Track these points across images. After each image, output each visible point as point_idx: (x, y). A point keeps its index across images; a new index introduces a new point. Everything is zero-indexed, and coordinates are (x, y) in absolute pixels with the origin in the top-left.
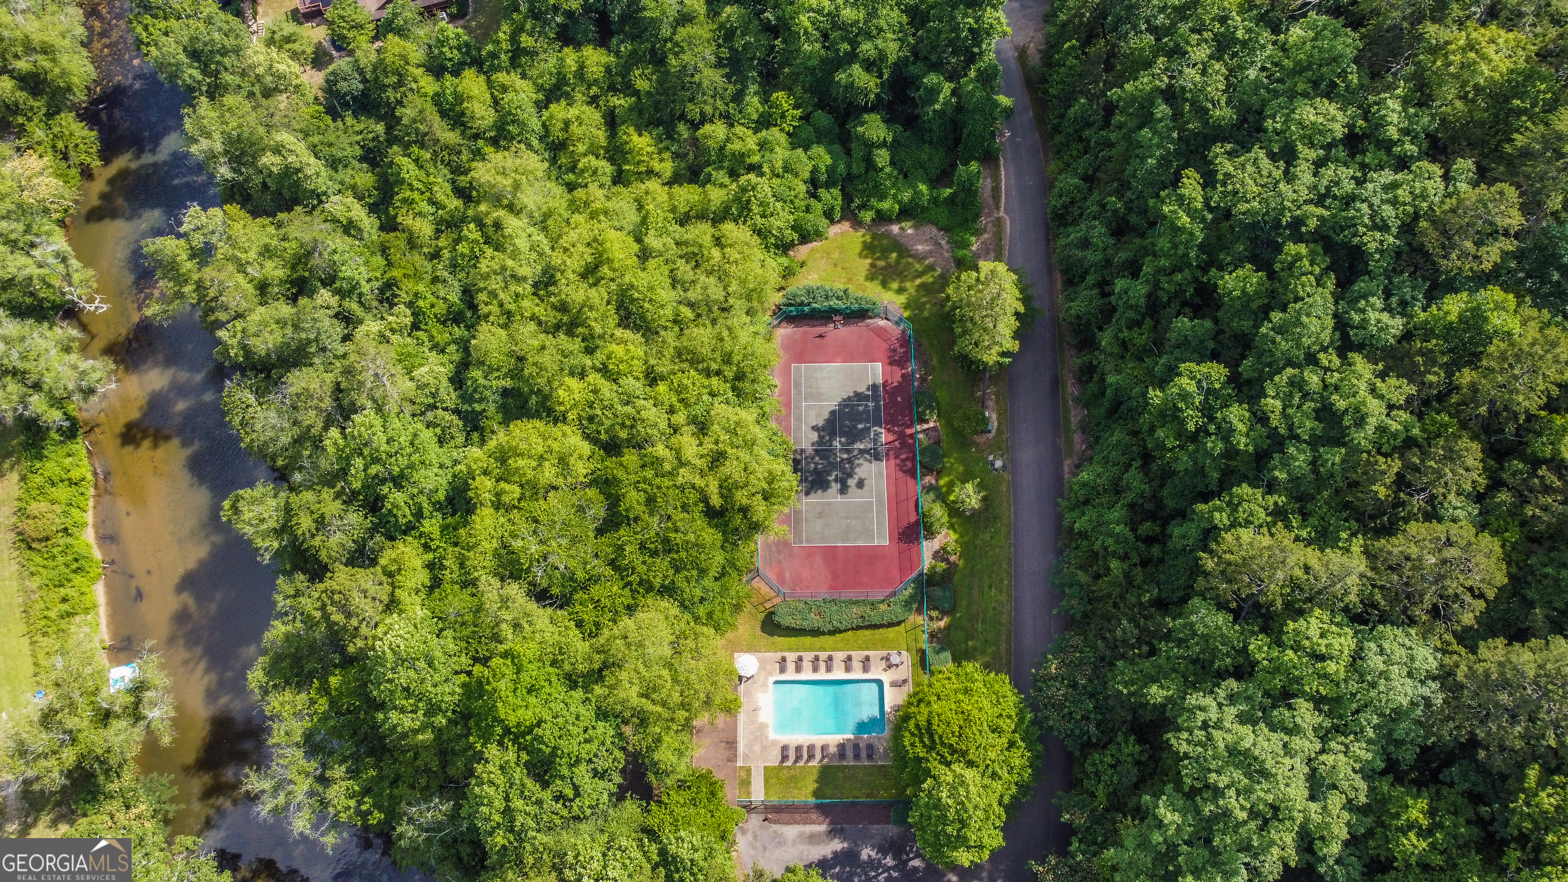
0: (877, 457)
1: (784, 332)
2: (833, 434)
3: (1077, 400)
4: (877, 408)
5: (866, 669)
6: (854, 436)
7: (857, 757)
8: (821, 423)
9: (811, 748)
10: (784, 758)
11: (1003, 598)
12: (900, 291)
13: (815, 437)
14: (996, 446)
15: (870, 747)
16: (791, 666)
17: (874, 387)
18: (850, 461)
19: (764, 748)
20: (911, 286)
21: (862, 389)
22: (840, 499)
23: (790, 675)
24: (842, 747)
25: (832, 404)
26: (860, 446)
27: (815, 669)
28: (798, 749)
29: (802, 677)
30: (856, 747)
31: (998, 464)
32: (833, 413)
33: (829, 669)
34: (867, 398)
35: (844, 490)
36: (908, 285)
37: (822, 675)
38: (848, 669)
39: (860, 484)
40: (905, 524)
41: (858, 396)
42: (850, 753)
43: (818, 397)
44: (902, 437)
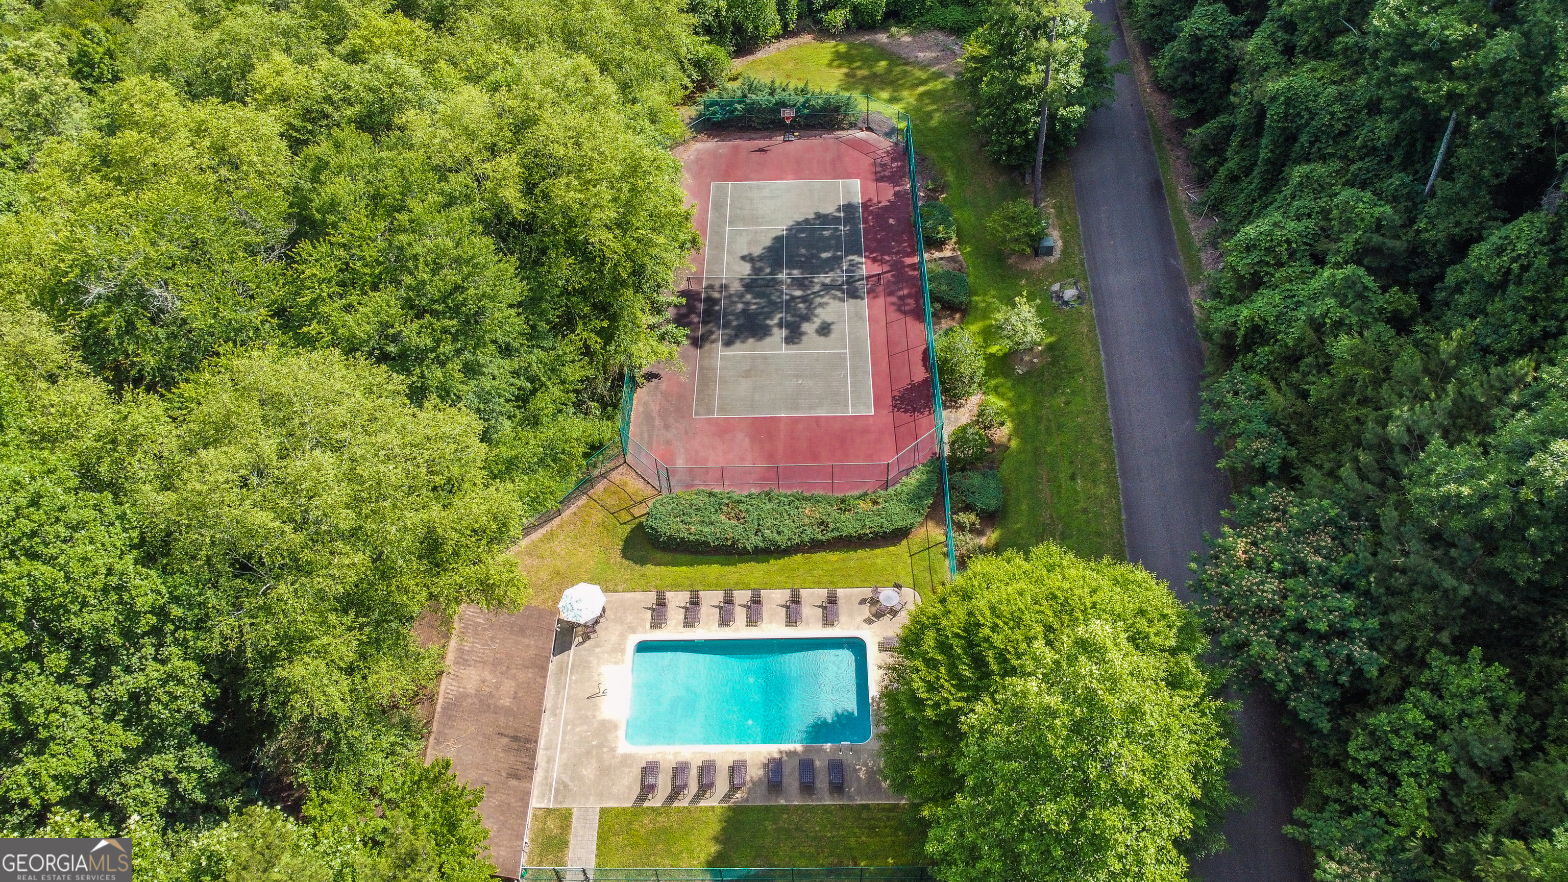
0: (853, 294)
2: (777, 265)
4: (854, 232)
5: (828, 619)
6: (813, 266)
7: (807, 788)
8: (757, 251)
9: (707, 769)
10: (647, 790)
13: (746, 269)
14: (1063, 273)
15: (837, 768)
16: (675, 615)
17: (849, 208)
18: (804, 299)
21: (829, 208)
22: (784, 350)
23: (674, 631)
24: (775, 768)
25: (780, 229)
26: (826, 278)
27: (725, 620)
28: (680, 770)
29: (699, 633)
30: (806, 766)
31: (1070, 293)
32: (778, 239)
33: (752, 621)
34: (836, 220)
35: (794, 336)
37: (739, 631)
38: (792, 619)
39: (825, 330)
40: (904, 384)
41: (822, 218)
42: (791, 781)
43: (755, 219)
44: (897, 267)
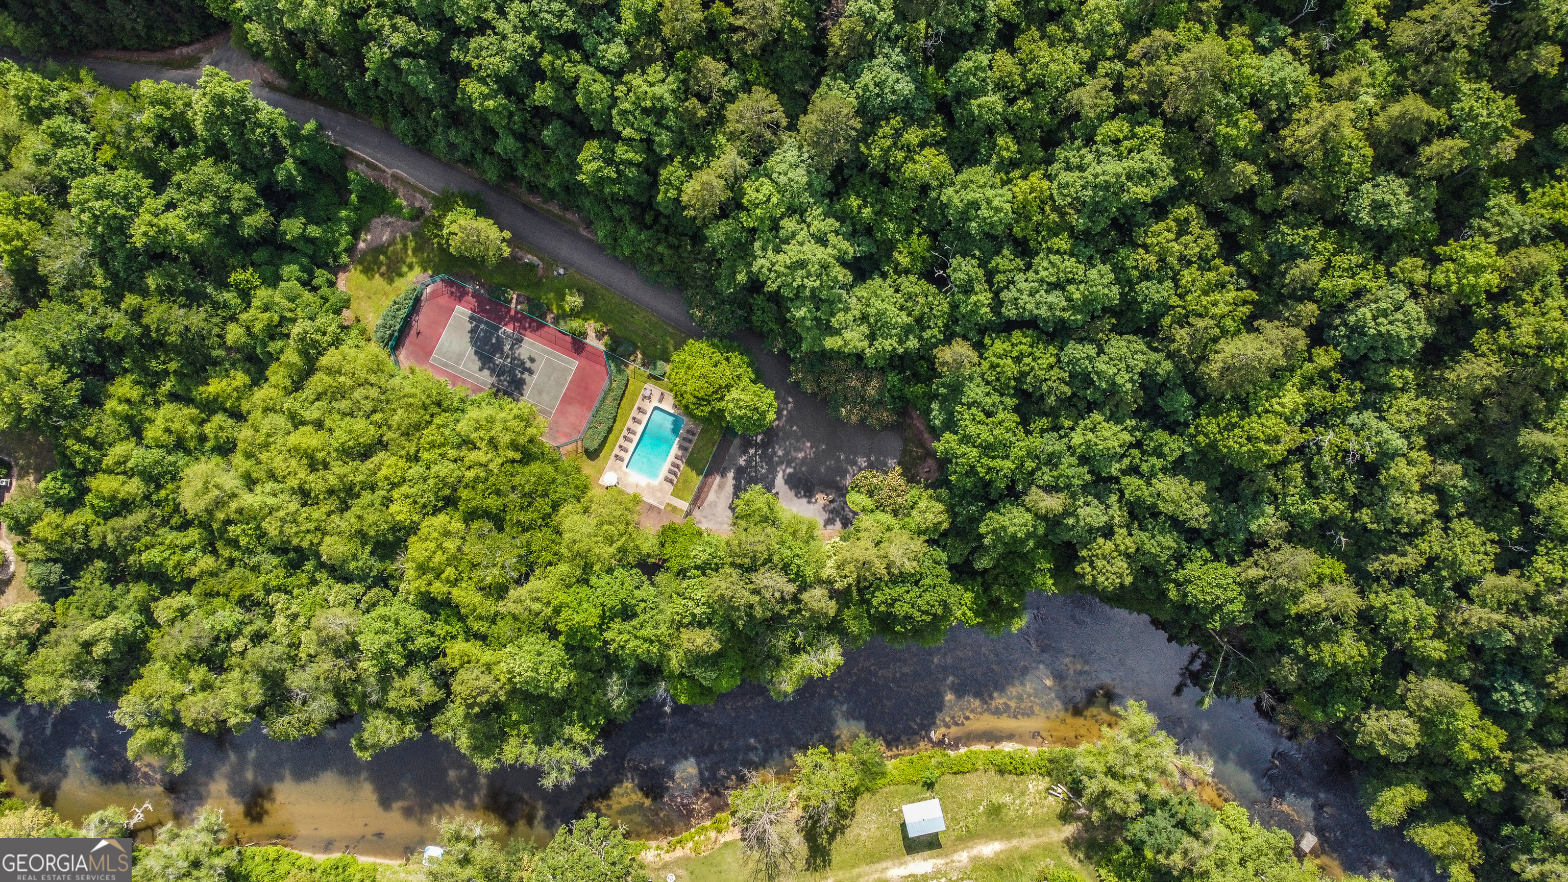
0: (521, 341)
1: (403, 354)
2: (491, 360)
3: (545, 202)
4: (487, 323)
5: (644, 413)
6: (498, 347)
7: (690, 441)
8: (479, 364)
9: (673, 464)
10: (671, 481)
11: (643, 314)
12: (411, 267)
13: (486, 372)
14: (549, 267)
15: (688, 431)
16: (622, 454)
17: (472, 318)
18: (514, 359)
19: (661, 490)
20: (411, 258)
21: (469, 327)
22: (535, 377)
23: (627, 457)
24: (681, 447)
25: (470, 350)
26: (507, 348)
27: (631, 441)
28: (670, 472)
29: (631, 450)
30: (684, 439)
31: (561, 271)
32: (476, 353)
33: (634, 433)
34: (477, 327)
35: (531, 372)
36: (408, 260)
37: (636, 439)
38: (639, 422)
39: (532, 360)
40: (570, 346)
41: (472, 331)
42: (686, 444)
43: (460, 356)
44: (514, 319)
